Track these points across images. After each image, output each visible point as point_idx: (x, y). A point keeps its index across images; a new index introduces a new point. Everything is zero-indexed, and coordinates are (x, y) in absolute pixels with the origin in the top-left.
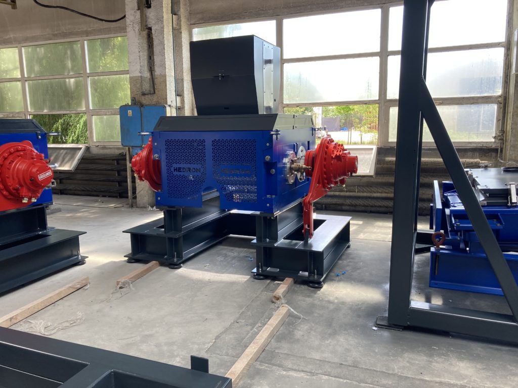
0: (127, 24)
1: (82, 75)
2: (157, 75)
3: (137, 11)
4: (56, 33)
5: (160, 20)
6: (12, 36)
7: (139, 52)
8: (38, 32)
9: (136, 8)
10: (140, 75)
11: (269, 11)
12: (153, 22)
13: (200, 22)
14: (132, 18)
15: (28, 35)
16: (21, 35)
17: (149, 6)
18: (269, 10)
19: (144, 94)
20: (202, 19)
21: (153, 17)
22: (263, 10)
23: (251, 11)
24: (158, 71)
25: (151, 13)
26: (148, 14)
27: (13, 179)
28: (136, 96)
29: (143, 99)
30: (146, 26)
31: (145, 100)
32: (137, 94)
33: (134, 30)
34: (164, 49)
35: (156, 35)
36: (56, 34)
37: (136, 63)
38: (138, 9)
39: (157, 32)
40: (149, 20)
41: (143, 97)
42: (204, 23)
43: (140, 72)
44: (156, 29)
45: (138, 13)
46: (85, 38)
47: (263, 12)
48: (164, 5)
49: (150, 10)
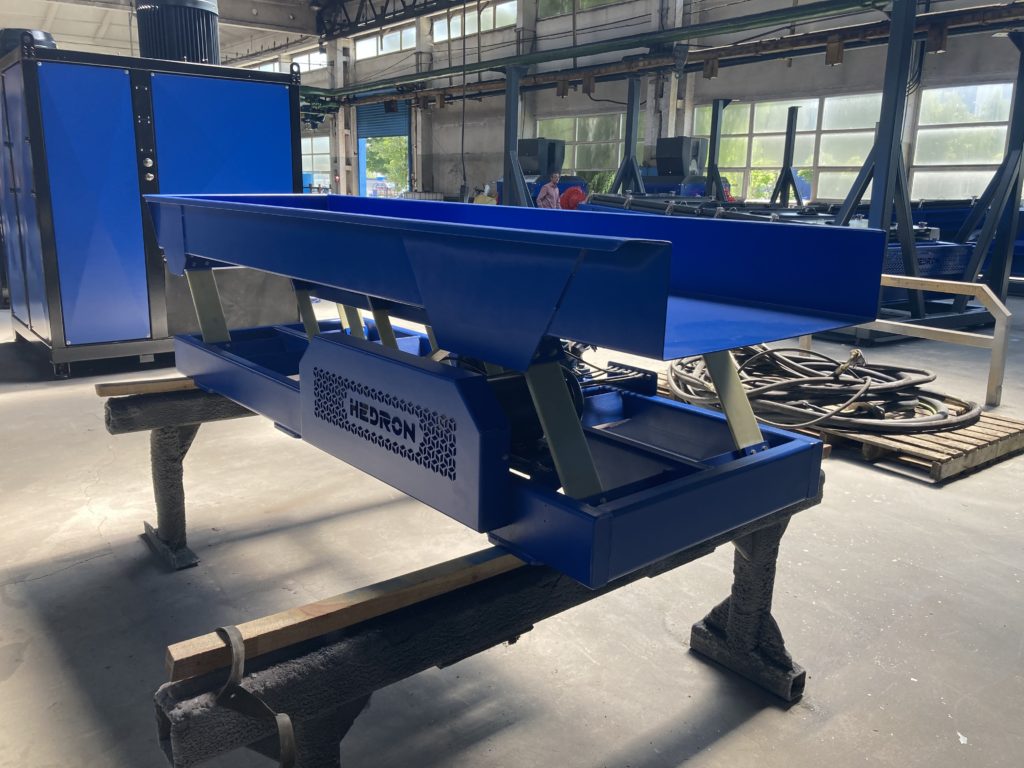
5: (668, 106)
6: (571, 109)
7: (652, 128)
8: (590, 107)
9: (653, 97)
12: (664, 107)
14: (650, 104)
15: (583, 109)
16: (577, 108)
19: (652, 158)
20: (702, 101)
26: (660, 102)
29: (651, 162)
30: (659, 112)
34: (668, 126)
35: (664, 116)
36: (602, 109)
37: (649, 136)
44: (665, 113)
45: (655, 101)
49: (662, 99)
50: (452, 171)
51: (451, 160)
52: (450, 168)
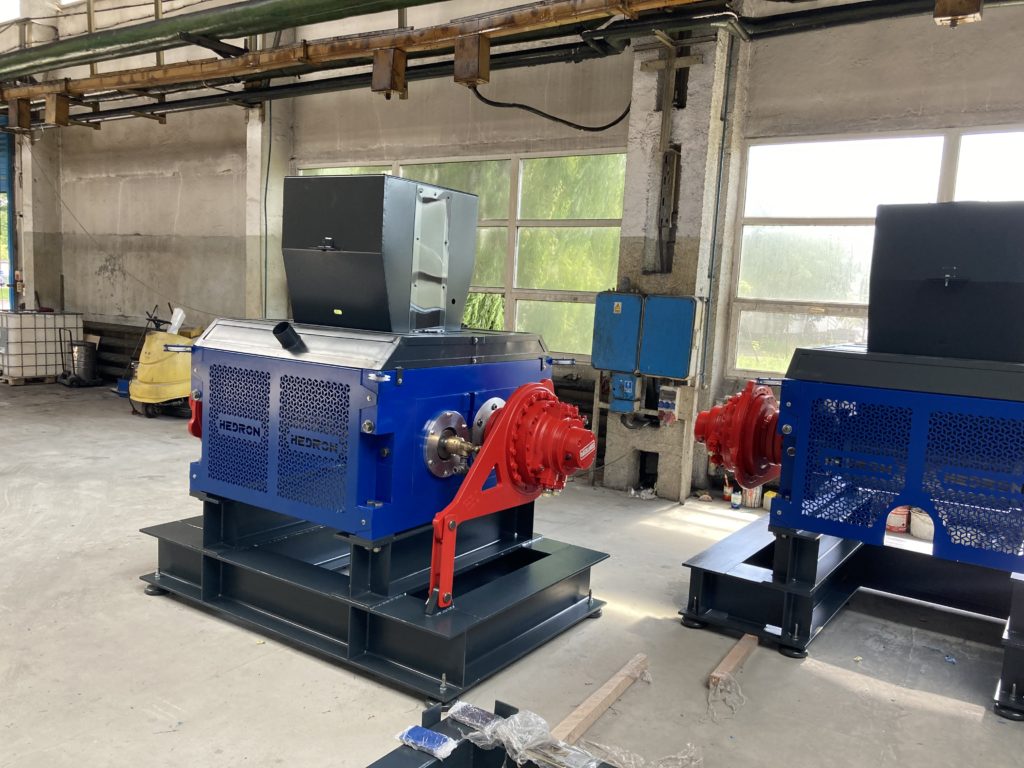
0: (630, 136)
1: (507, 223)
2: (681, 237)
3: (656, 114)
4: (468, 143)
5: (701, 132)
6: (384, 145)
7: (648, 191)
8: (434, 141)
9: (654, 106)
10: (643, 234)
11: (930, 118)
12: (687, 135)
13: (768, 134)
14: (641, 126)
15: (415, 145)
16: (401, 144)
17: (681, 104)
18: (932, 115)
19: (646, 272)
20: (773, 128)
21: (686, 126)
22: (916, 115)
23: (887, 116)
24: (683, 230)
25: (683, 119)
26: (677, 120)
27: (535, 452)
28: (629, 275)
29: (644, 282)
30: (671, 142)
31: (649, 284)
32: (632, 272)
33: (643, 148)
34: (703, 187)
35: (689, 160)
36: (467, 146)
37: (639, 212)
38: (659, 109)
39: (692, 154)
40: (678, 132)
41: (645, 279)
42: (775, 136)
43: (645, 230)
44: (691, 150)
45: (657, 118)
46: (523, 155)
47: (916, 118)
48: (712, 105)
49: (682, 112)
50: (103, 268)
51: (101, 248)
52: (99, 263)
